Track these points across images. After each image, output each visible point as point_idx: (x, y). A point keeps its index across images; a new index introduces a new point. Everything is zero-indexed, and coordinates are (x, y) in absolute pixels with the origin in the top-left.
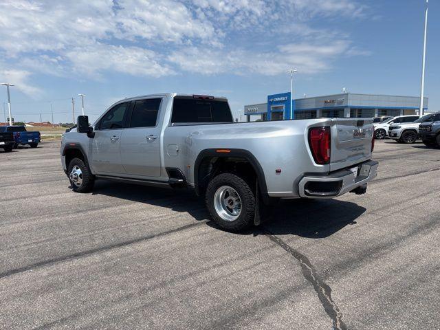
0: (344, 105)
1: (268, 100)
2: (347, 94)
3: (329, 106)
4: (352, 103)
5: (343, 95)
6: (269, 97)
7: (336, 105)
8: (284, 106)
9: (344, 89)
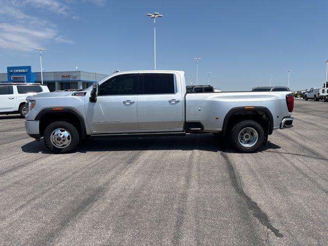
0: (77, 79)
1: (8, 71)
2: (79, 72)
3: (65, 79)
4: (83, 78)
5: (76, 72)
6: (9, 69)
7: (71, 79)
8: (25, 76)
9: (77, 68)
